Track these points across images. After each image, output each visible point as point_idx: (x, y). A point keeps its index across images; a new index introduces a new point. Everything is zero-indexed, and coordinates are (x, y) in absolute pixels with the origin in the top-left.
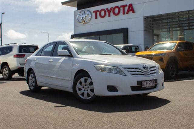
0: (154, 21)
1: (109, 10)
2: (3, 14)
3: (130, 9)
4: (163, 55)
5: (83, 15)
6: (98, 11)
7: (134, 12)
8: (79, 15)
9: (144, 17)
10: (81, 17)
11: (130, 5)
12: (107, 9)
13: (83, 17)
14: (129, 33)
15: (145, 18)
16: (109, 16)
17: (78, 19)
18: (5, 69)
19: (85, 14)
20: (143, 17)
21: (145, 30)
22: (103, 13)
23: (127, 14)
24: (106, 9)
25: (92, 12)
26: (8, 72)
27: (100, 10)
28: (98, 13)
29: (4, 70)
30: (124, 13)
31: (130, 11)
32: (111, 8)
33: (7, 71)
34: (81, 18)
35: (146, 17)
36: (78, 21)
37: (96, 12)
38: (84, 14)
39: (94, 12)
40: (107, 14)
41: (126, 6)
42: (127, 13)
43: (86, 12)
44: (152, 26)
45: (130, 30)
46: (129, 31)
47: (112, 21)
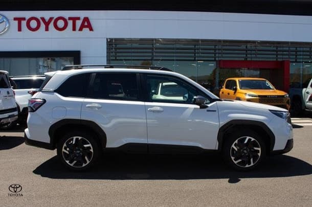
1: (47, 21)
3: (86, 24)
7: (91, 29)
12: (43, 19)
16: (47, 29)
20: (105, 39)
23: (80, 32)
24: (39, 19)
25: (11, 18)
28: (24, 23)
30: (74, 29)
31: (86, 27)
35: (110, 39)
40: (43, 26)
41: (79, 19)
42: (81, 29)
46: (81, 56)
47: (52, 38)
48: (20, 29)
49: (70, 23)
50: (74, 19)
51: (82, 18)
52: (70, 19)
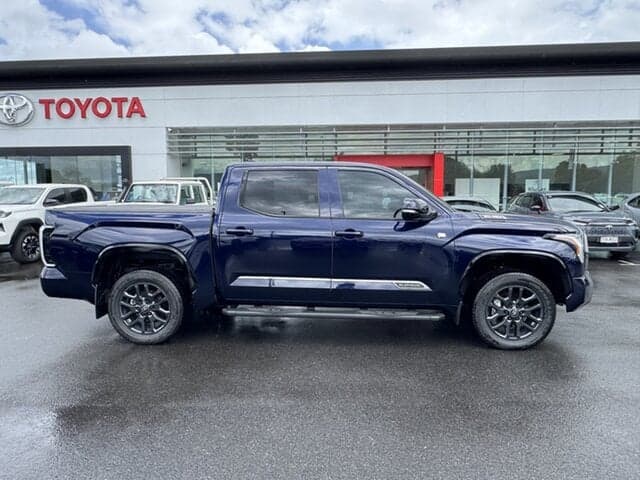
1: (83, 103)
3: (136, 107)
5: (8, 104)
6: (52, 101)
7: (144, 116)
11: (134, 99)
12: (77, 101)
13: (7, 111)
14: (132, 156)
15: (169, 130)
16: (84, 116)
19: (15, 103)
20: (165, 129)
22: (66, 110)
23: (128, 119)
24: (73, 101)
25: (36, 100)
27: (57, 99)
28: (53, 108)
30: (120, 115)
31: (137, 112)
32: (89, 101)
34: (4, 112)
35: (171, 128)
37: (47, 103)
38: (12, 103)
39: (41, 102)
40: (78, 111)
41: (125, 100)
42: (129, 116)
43: (17, 99)
46: (132, 153)
47: (92, 128)
48: (48, 116)
49: (115, 106)
50: (120, 101)
51: (130, 99)
52: (114, 100)
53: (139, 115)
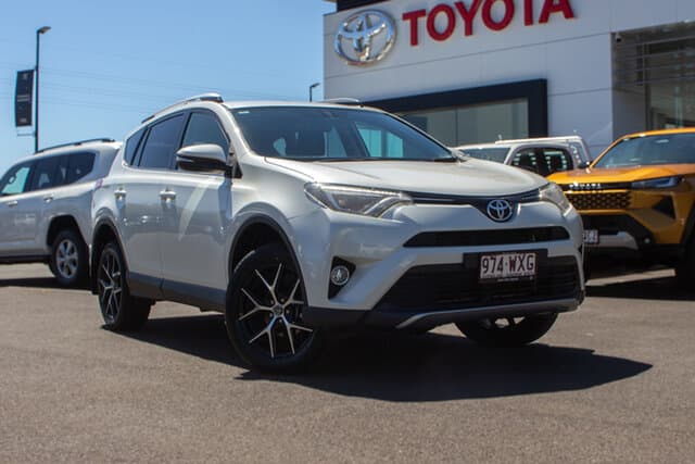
0: (653, 49)
1: (468, 9)
2: (41, 31)
3: (556, 1)
4: (671, 183)
5: (360, 29)
6: (422, 13)
7: (569, 14)
8: (346, 30)
9: (613, 34)
10: (351, 39)
12: (460, 6)
13: (359, 41)
14: (549, 98)
15: (617, 37)
16: (469, 31)
17: (340, 48)
18: (66, 245)
19: (370, 26)
20: (609, 37)
21: (616, 88)
22: (442, 20)
23: (542, 25)
24: (453, 6)
25: (398, 15)
26: (75, 256)
27: (429, 8)
28: (423, 21)
29: (61, 247)
30: (529, 20)
31: (556, 9)
32: (478, 3)
33: (72, 251)
34: (355, 45)
35: (621, 33)
36: (342, 54)
37: (414, 18)
38: (365, 24)
39: (406, 16)
40: (460, 22)
42: (544, 18)
43: (373, 18)
44: (643, 69)
45: (554, 89)
46: (549, 93)
47: (481, 53)
48: (414, 41)
49: (520, 4)
53: (560, 14)
